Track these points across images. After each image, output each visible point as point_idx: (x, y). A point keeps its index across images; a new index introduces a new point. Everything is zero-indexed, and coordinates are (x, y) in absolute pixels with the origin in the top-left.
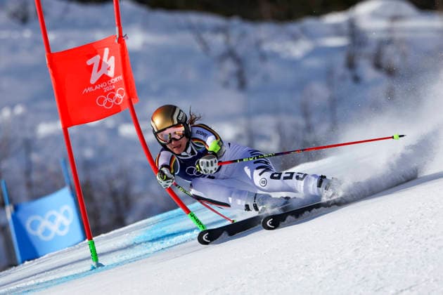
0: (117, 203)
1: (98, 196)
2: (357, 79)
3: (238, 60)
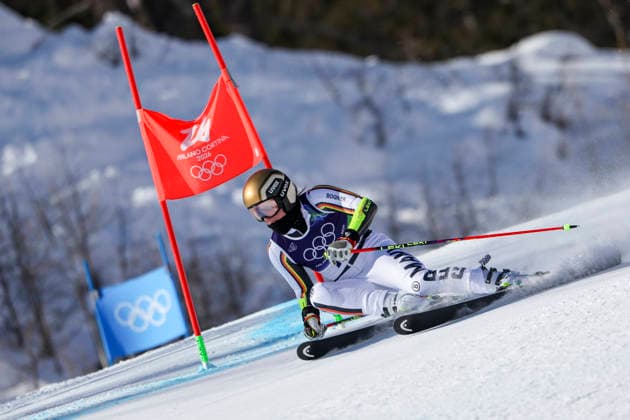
0: (231, 287)
1: (207, 276)
2: (520, 134)
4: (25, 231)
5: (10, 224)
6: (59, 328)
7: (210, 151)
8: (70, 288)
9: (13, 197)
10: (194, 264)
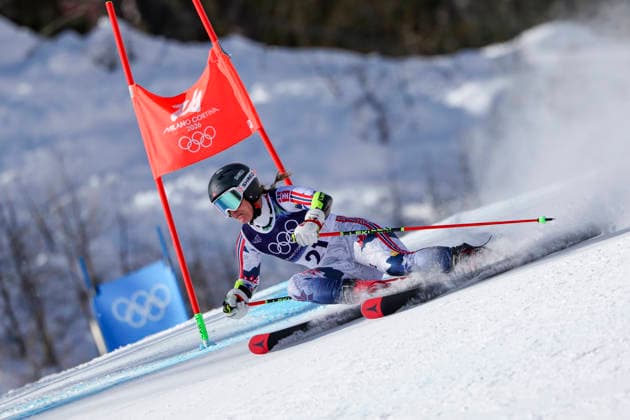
1: (211, 278)
3: (379, 107)
4: (25, 239)
5: (10, 233)
6: (61, 336)
7: (201, 122)
8: (72, 294)
9: (11, 205)
10: (197, 266)
